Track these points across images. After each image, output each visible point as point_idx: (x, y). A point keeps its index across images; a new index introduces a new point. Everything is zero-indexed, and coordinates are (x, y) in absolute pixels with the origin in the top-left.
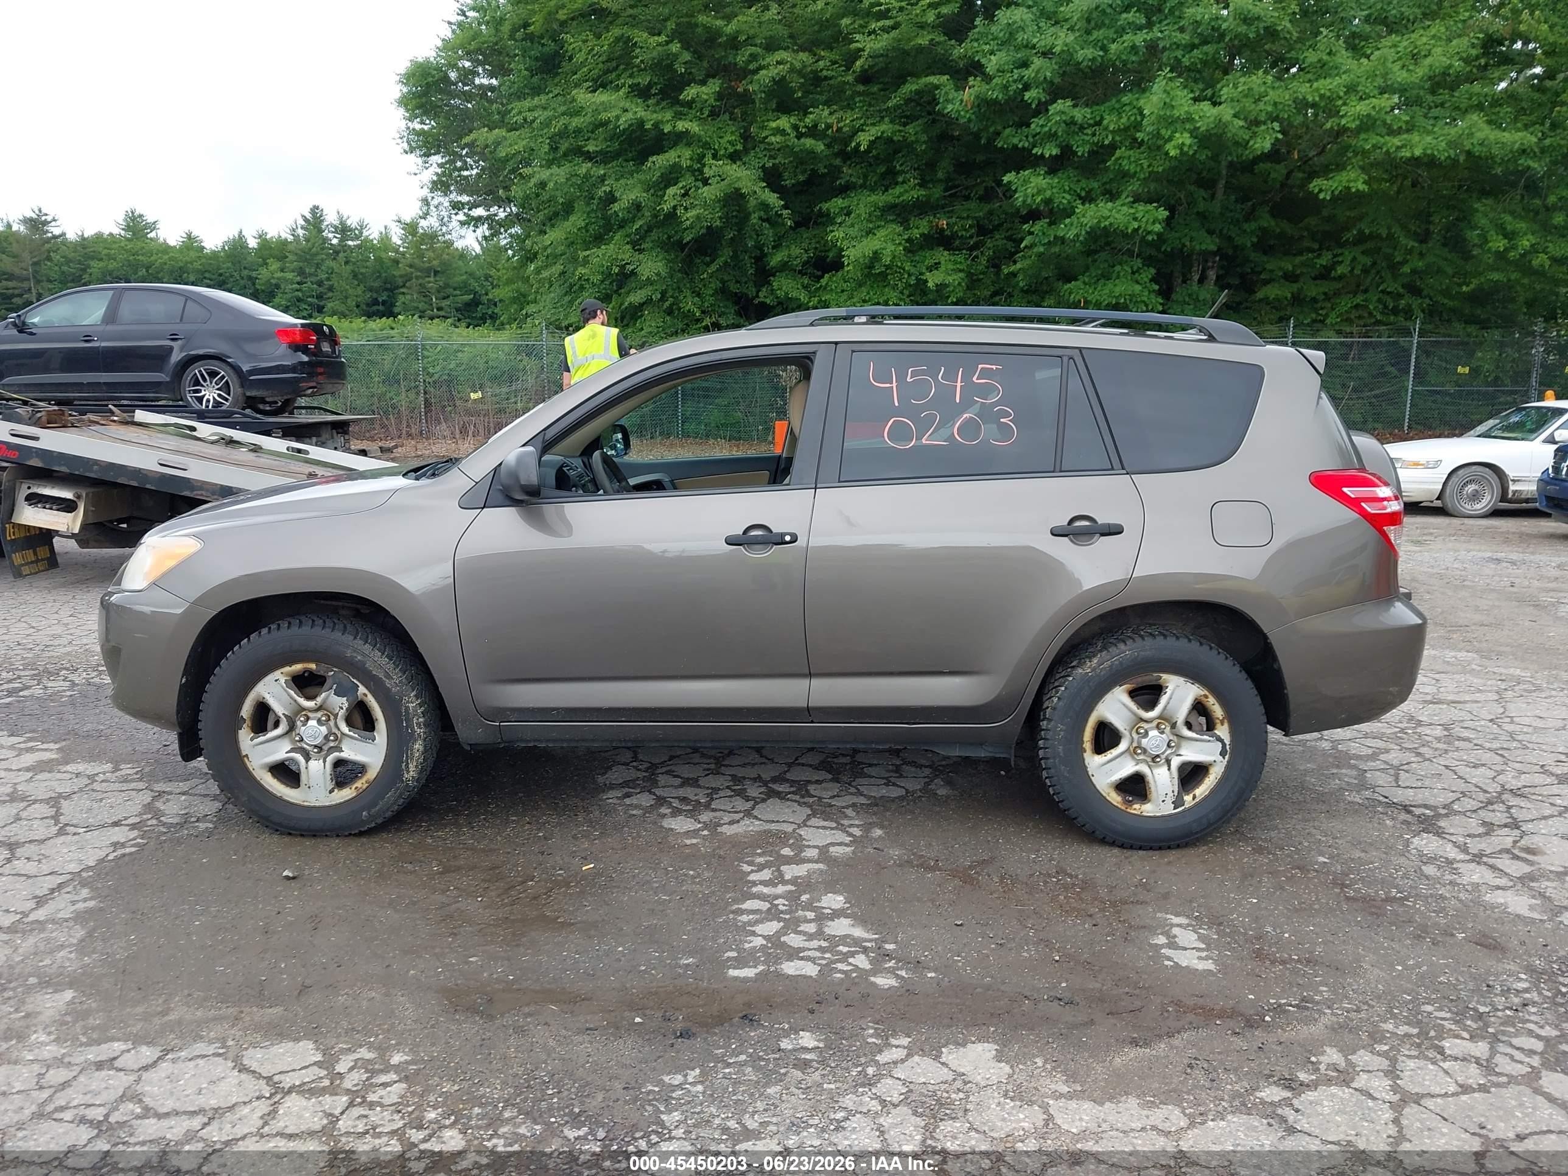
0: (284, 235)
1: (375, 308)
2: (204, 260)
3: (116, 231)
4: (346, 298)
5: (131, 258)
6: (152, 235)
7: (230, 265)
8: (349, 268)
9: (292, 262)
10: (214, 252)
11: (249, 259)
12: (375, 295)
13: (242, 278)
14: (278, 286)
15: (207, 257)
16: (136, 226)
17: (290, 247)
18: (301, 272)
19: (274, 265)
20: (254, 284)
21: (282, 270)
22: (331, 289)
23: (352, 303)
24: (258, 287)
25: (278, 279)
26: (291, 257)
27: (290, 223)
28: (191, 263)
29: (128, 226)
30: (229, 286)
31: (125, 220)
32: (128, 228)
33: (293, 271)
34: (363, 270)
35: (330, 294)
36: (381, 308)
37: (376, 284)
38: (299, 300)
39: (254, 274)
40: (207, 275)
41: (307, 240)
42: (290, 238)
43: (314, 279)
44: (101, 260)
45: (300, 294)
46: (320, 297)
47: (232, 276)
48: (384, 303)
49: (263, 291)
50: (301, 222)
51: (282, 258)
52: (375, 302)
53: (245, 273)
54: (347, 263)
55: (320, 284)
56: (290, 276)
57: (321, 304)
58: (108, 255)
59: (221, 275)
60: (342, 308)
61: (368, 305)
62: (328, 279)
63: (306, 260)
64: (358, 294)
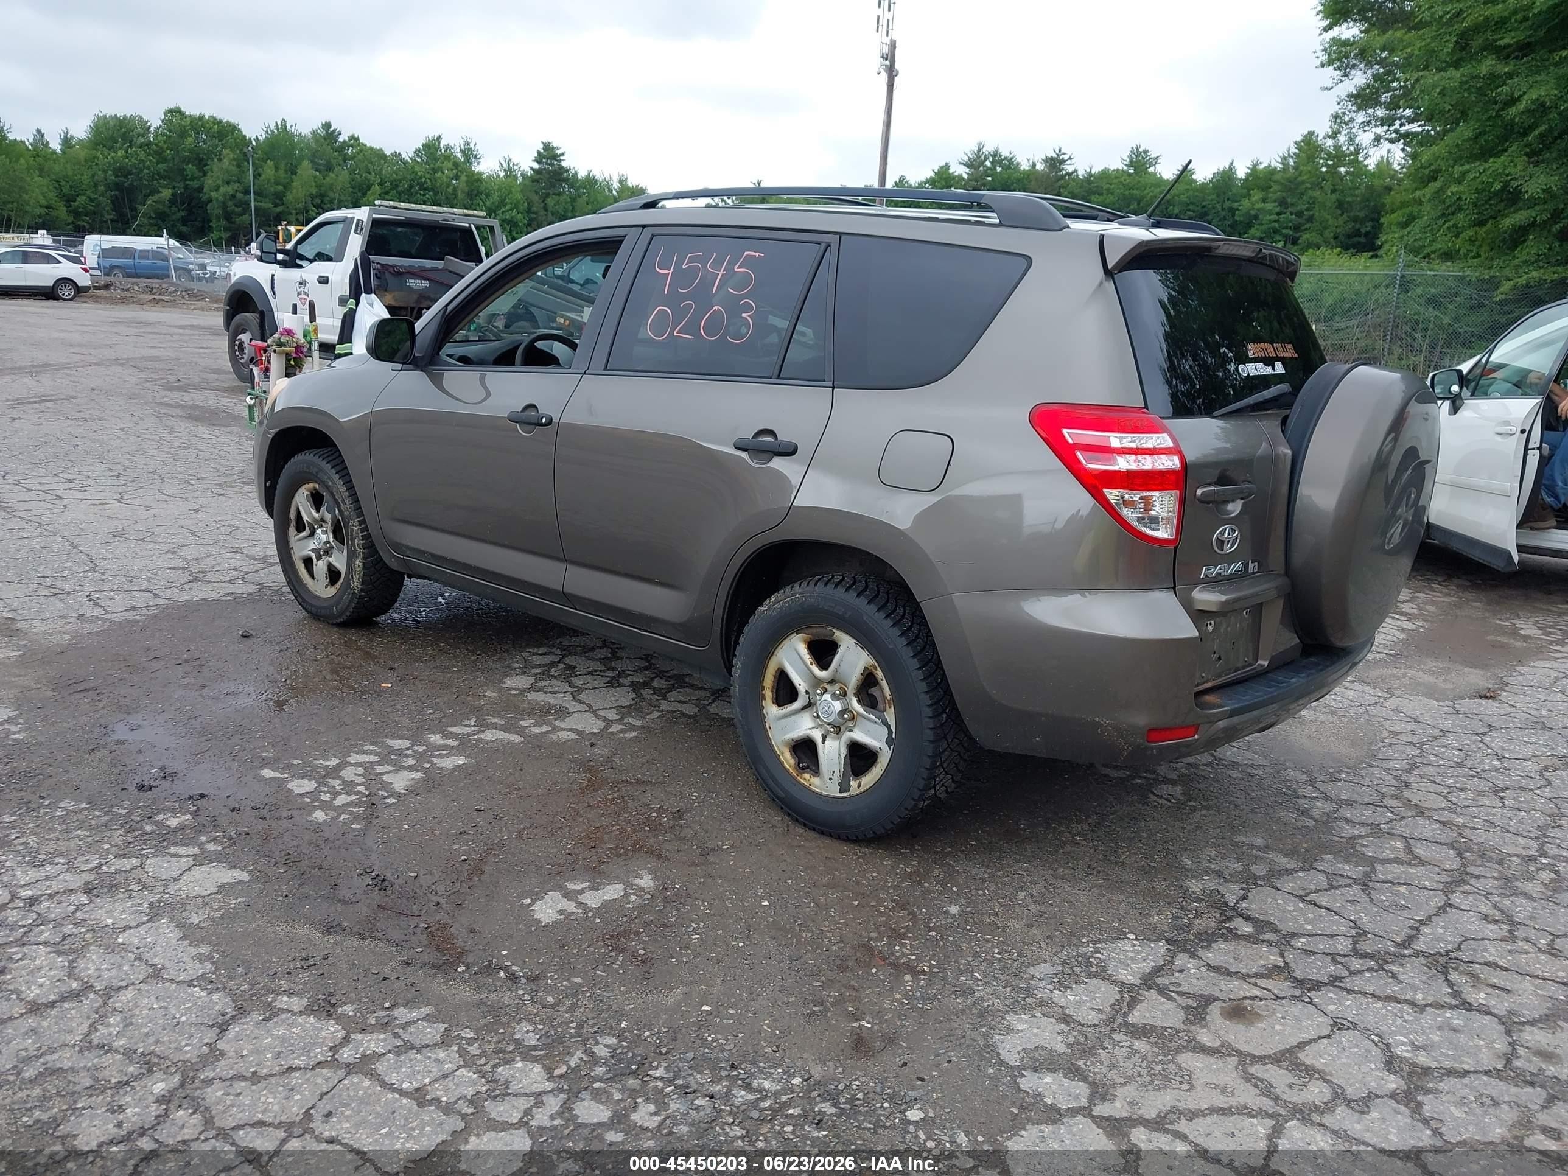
0: (1273, 164)
1: (1357, 239)
2: (1191, 193)
3: (1120, 166)
4: (1325, 228)
5: (1127, 192)
6: (1151, 170)
7: (1213, 197)
8: (1334, 197)
9: (1275, 192)
10: (1204, 185)
11: (1234, 191)
12: (1358, 226)
13: (1223, 209)
14: (1256, 217)
15: (1196, 190)
16: (1140, 161)
17: (1277, 177)
18: (1283, 203)
19: (1257, 196)
20: (1234, 215)
21: (1264, 201)
22: (1311, 219)
23: (1329, 234)
24: (1237, 218)
25: (1258, 210)
26: (1275, 187)
27: (1283, 151)
28: (1178, 196)
29: (1131, 161)
30: (1210, 218)
31: (1130, 157)
32: (1131, 164)
33: (1275, 201)
34: (1349, 199)
35: (1308, 226)
36: (1362, 240)
37: (1361, 214)
38: (1275, 231)
39: (1235, 205)
40: (1191, 207)
41: (1296, 168)
42: (1279, 166)
43: (1294, 210)
44: (1101, 194)
45: (1276, 225)
46: (1297, 228)
47: (1214, 208)
48: (1367, 234)
49: (1241, 222)
50: (1294, 150)
51: (1266, 188)
52: (1358, 233)
53: (1228, 204)
54: (1333, 191)
55: (1300, 214)
56: (1269, 206)
57: (1297, 235)
58: (1108, 190)
59: (1204, 207)
60: (1317, 239)
61: (1349, 236)
62: (1308, 209)
63: (1290, 190)
64: (1338, 224)
